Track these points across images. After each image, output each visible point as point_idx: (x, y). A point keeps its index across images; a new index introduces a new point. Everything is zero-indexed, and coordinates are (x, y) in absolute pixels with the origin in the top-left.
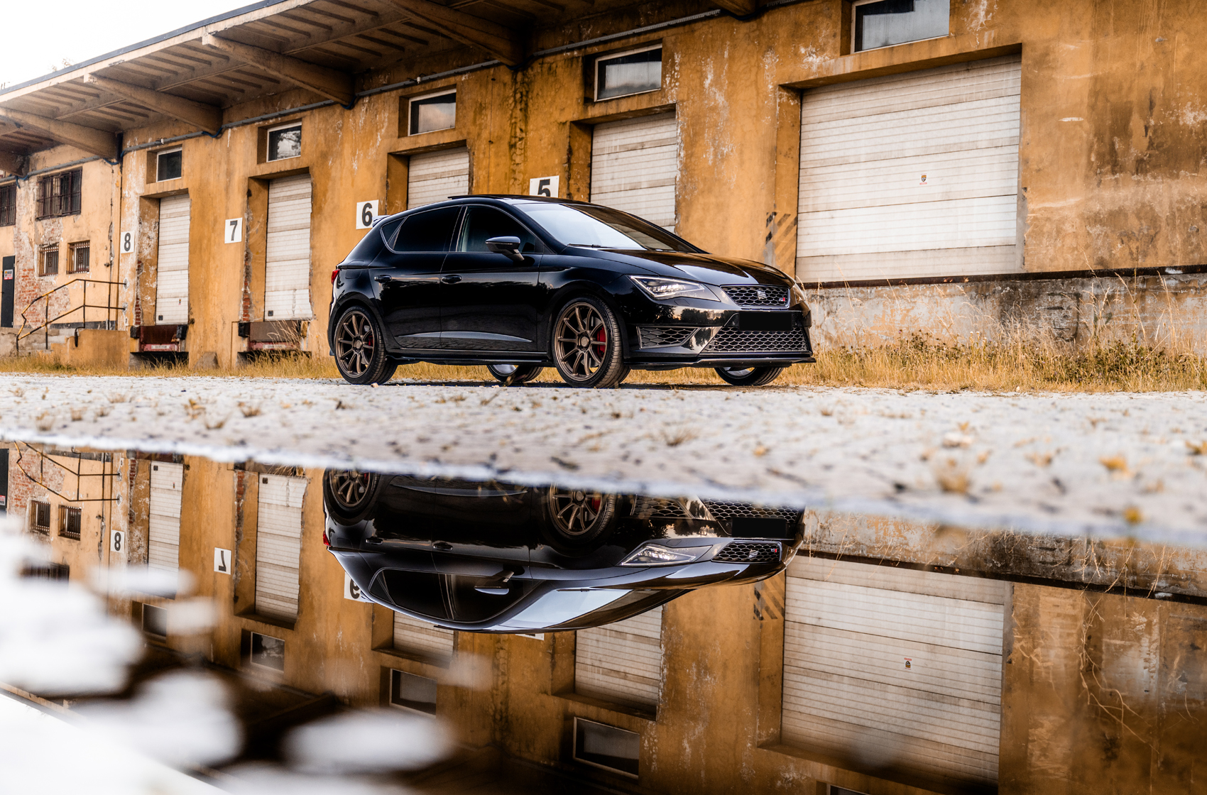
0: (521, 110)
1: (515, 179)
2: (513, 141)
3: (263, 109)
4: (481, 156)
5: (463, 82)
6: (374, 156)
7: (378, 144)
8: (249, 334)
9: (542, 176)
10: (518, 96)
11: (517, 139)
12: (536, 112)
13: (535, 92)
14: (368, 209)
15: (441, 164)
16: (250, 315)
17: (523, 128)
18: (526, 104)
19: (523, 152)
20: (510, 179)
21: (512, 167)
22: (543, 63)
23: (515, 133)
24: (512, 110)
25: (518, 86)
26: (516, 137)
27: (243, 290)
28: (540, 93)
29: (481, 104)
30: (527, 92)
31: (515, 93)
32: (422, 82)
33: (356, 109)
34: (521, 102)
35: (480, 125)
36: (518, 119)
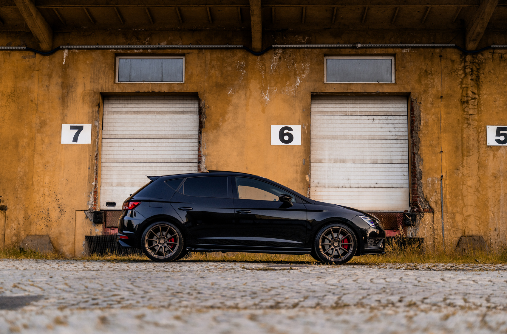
0: (472, 80)
1: (469, 124)
2: (465, 99)
3: (121, 39)
4: (429, 105)
5: (403, 54)
6: (293, 93)
7: (298, 84)
8: (105, 221)
9: (498, 125)
10: (468, 70)
11: (470, 99)
12: (489, 83)
13: (487, 70)
14: (286, 131)
15: (351, 106)
16: (97, 204)
17: (476, 91)
18: (478, 77)
19: (476, 107)
20: (463, 124)
21: (465, 116)
22: (493, 53)
23: (467, 94)
24: (462, 79)
25: (468, 64)
26: (467, 97)
27: (94, 184)
28: (492, 71)
29: (426, 71)
30: (478, 69)
31: (465, 68)
32: (361, 48)
33: (266, 56)
34: (472, 75)
35: (426, 85)
36: (470, 86)
